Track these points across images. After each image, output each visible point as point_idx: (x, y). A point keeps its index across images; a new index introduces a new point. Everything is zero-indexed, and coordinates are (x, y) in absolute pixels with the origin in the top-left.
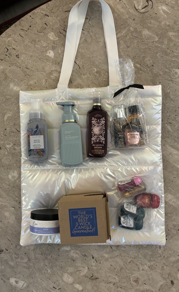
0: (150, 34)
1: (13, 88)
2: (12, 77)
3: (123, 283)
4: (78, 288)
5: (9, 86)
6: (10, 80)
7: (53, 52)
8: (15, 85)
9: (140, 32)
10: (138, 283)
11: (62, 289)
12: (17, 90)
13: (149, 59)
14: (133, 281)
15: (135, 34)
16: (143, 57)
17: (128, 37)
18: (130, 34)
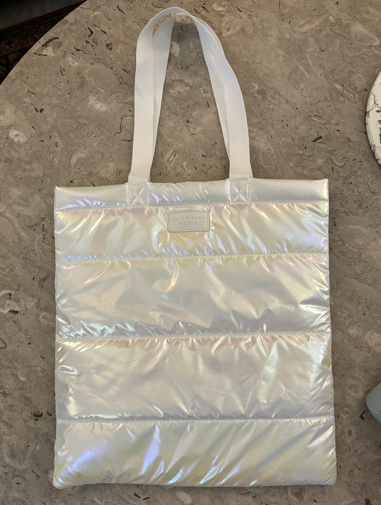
0: (366, 32)
1: (95, 106)
2: (95, 85)
3: (273, 496)
4: (182, 500)
5: (88, 101)
6: (90, 89)
7: (178, 46)
8: (99, 99)
9: (348, 26)
10: (302, 498)
11: (151, 500)
12: (101, 110)
13: (360, 77)
14: (292, 493)
15: (336, 29)
16: (350, 72)
17: (324, 33)
18: (328, 27)
